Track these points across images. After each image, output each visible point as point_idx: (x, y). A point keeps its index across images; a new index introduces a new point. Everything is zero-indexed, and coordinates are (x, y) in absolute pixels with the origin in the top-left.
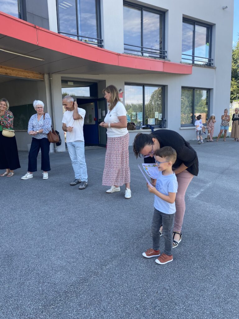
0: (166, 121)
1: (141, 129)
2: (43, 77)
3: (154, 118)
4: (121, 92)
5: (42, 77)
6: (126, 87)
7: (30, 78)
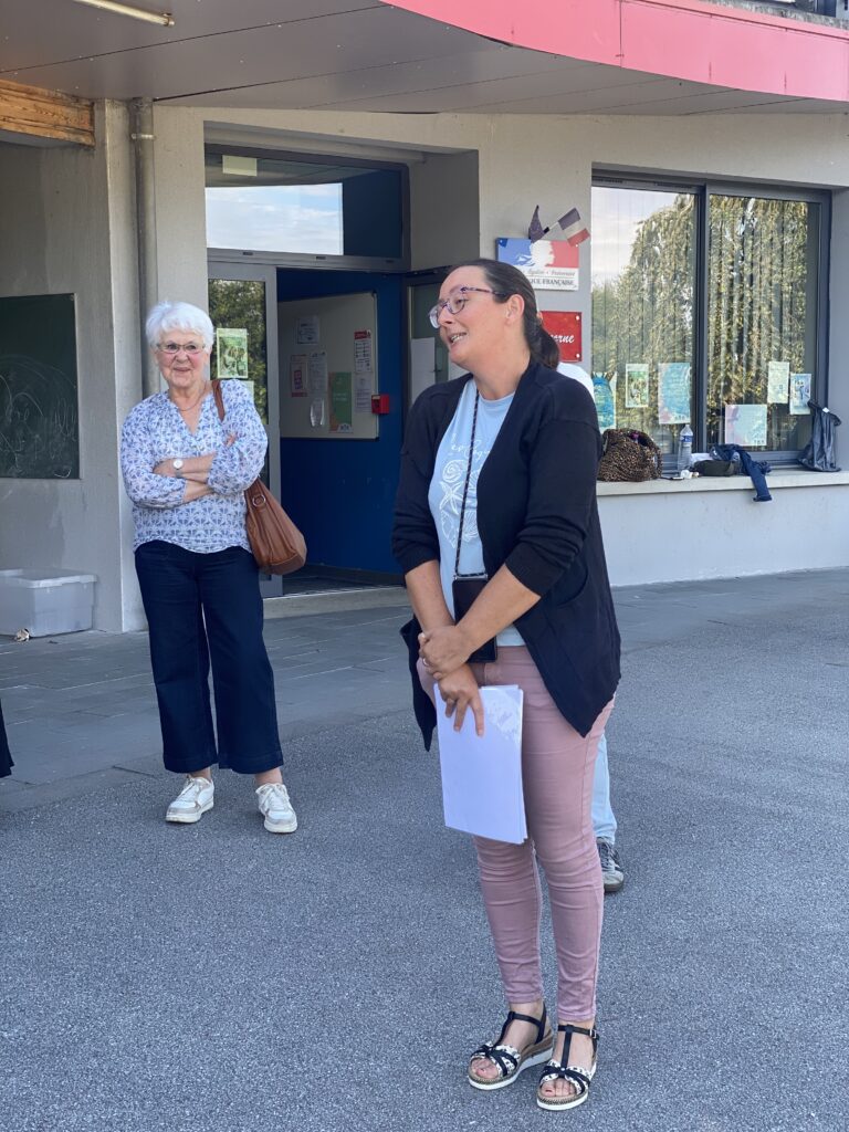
0: (837, 421)
1: (686, 474)
2: (92, 121)
3: (766, 402)
4: (575, 229)
5: (87, 127)
6: (601, 195)
7: (11, 127)
